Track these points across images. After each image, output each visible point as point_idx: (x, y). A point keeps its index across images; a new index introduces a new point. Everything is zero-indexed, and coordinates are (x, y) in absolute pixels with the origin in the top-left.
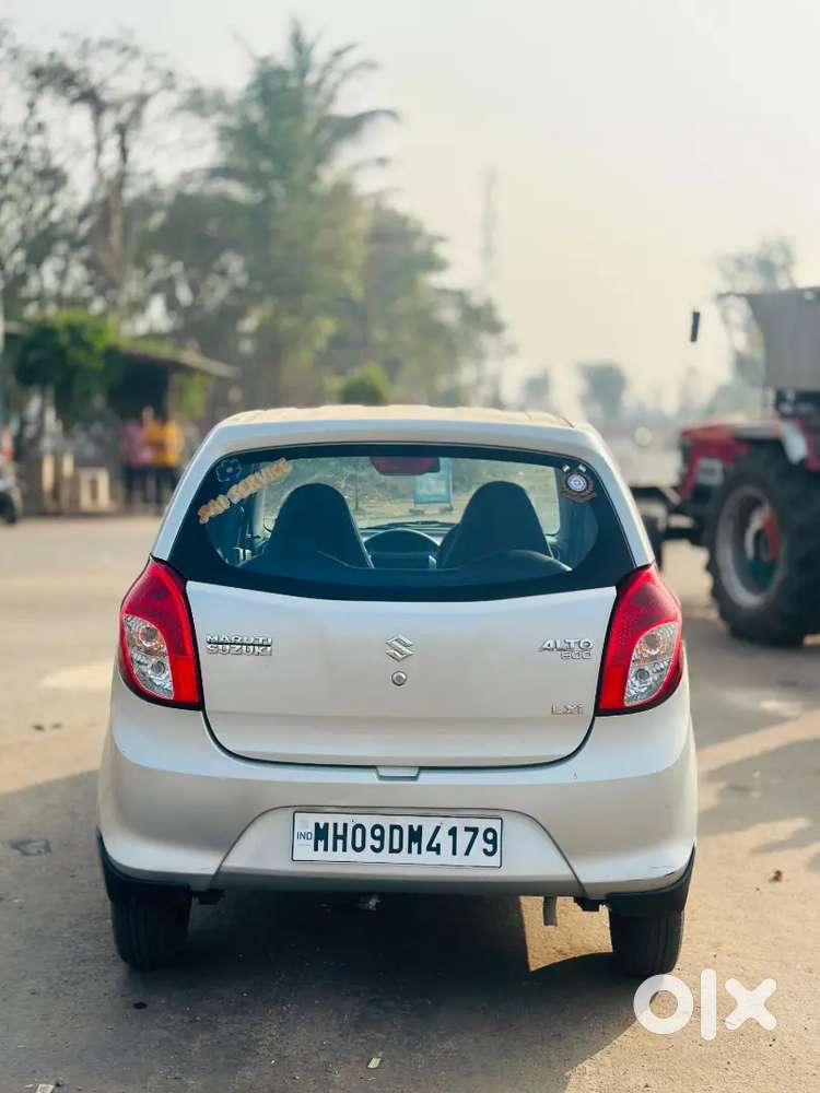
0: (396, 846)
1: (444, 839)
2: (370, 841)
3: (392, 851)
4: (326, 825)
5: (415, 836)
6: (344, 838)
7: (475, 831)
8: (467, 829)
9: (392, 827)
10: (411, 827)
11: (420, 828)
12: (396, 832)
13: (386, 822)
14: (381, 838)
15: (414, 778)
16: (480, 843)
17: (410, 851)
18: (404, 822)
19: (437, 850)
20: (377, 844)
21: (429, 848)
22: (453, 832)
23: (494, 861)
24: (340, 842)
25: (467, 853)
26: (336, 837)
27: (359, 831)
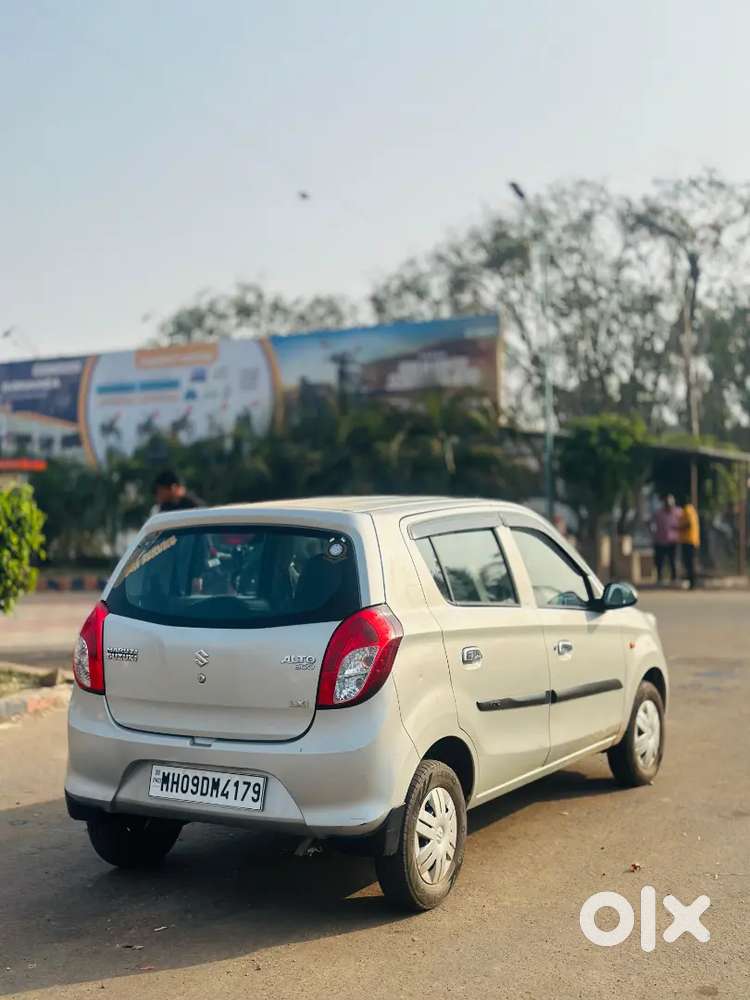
0: (204, 791)
1: (231, 789)
2: (191, 786)
3: (202, 794)
4: (169, 774)
5: (216, 785)
6: (177, 783)
7: (249, 784)
8: (245, 783)
9: (204, 778)
10: (214, 779)
11: (219, 780)
12: (205, 782)
13: (200, 774)
14: (197, 785)
15: (210, 746)
16: (251, 793)
17: (211, 795)
18: (210, 775)
19: (226, 795)
20: (194, 789)
21: (223, 794)
22: (237, 784)
23: (258, 805)
24: (175, 786)
25: (242, 800)
26: (173, 783)
27: (186, 779)
